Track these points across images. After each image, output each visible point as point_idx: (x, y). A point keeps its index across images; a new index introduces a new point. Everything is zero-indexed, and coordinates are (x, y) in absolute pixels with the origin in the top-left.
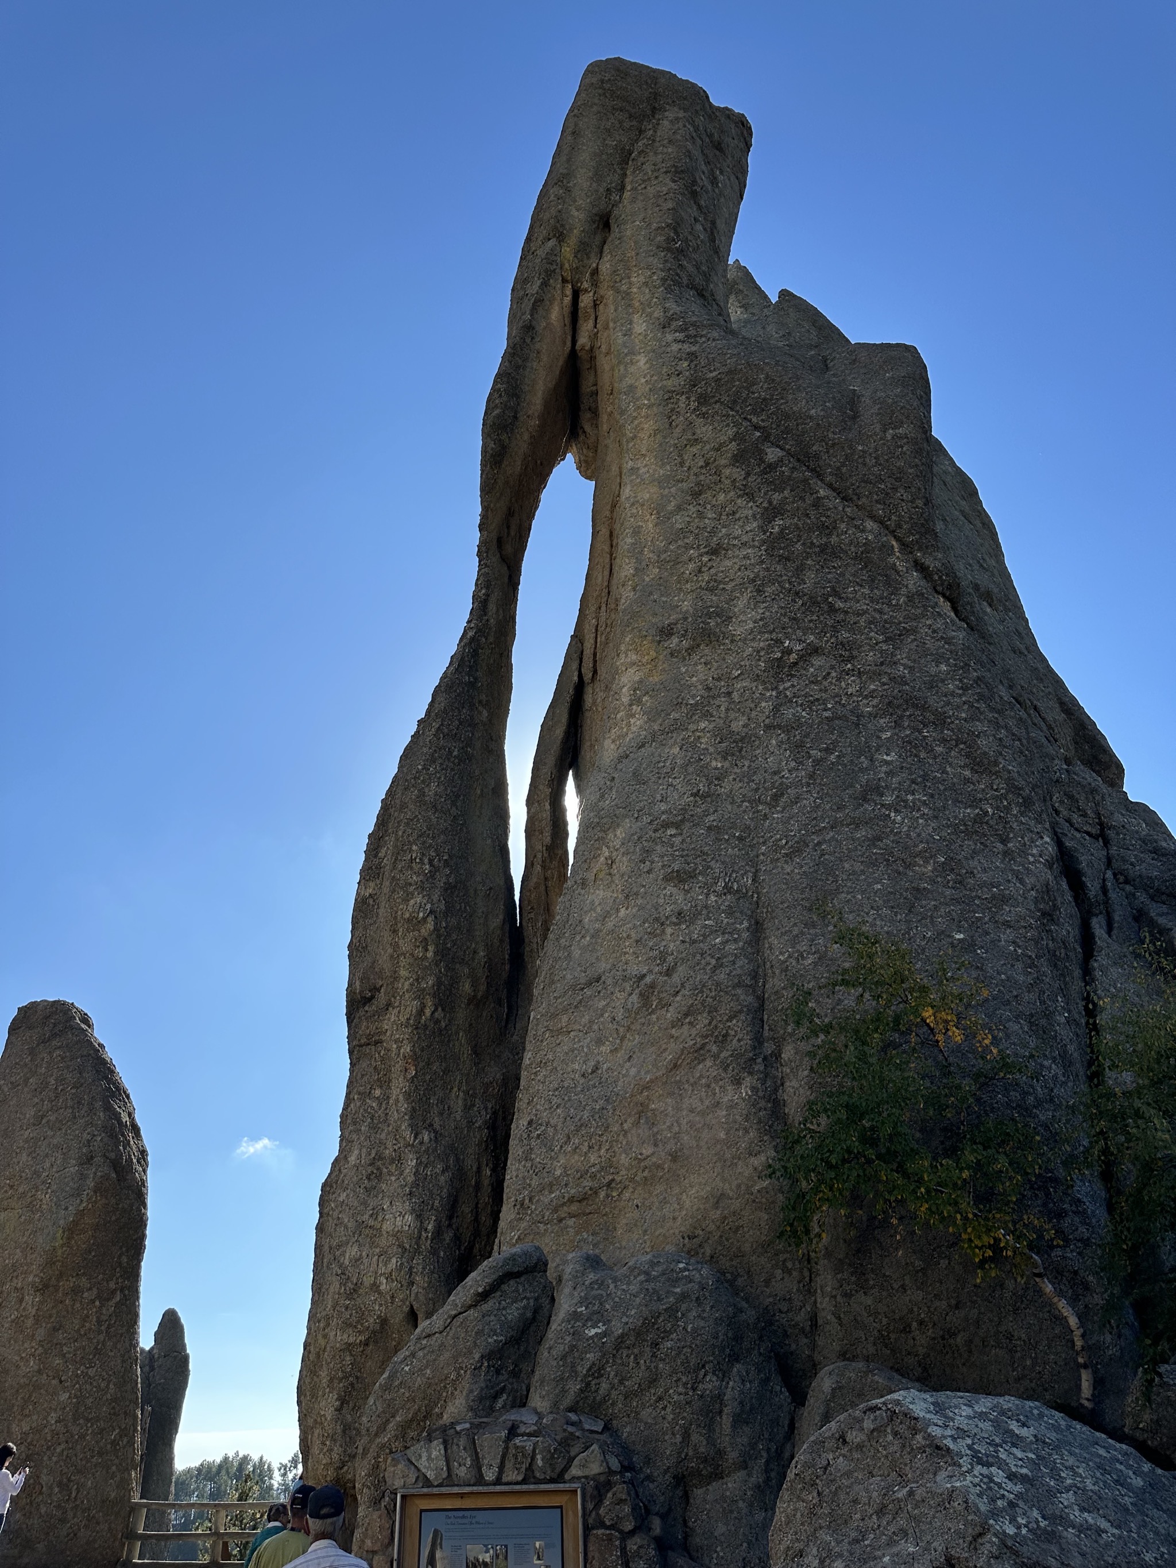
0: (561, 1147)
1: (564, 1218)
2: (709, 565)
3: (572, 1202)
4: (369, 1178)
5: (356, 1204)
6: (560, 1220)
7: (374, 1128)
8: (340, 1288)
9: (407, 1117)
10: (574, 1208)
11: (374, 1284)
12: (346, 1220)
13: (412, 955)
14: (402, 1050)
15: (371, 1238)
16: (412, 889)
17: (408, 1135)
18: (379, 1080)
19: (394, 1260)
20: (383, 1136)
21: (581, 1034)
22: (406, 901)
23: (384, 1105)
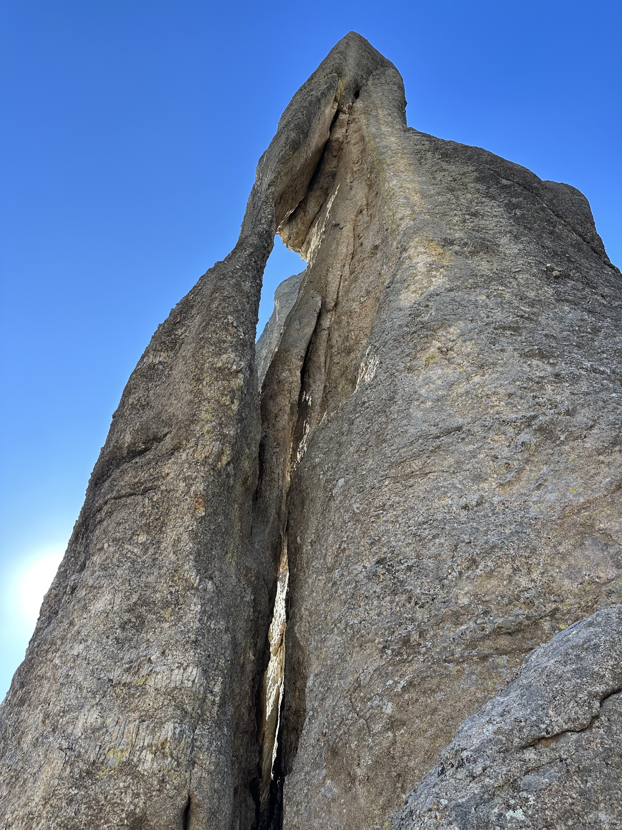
0: (460, 573)
1: (491, 655)
2: (471, 220)
3: (499, 634)
4: (123, 627)
5: (99, 657)
6: (484, 658)
7: (136, 571)
8: (64, 769)
9: (191, 557)
10: (504, 642)
11: (128, 763)
12: (81, 678)
13: (218, 402)
14: (193, 488)
15: (124, 699)
16: (226, 345)
17: (193, 577)
18: (145, 525)
19: (169, 727)
20: (151, 579)
21: (445, 474)
22: (218, 354)
23: (151, 551)
